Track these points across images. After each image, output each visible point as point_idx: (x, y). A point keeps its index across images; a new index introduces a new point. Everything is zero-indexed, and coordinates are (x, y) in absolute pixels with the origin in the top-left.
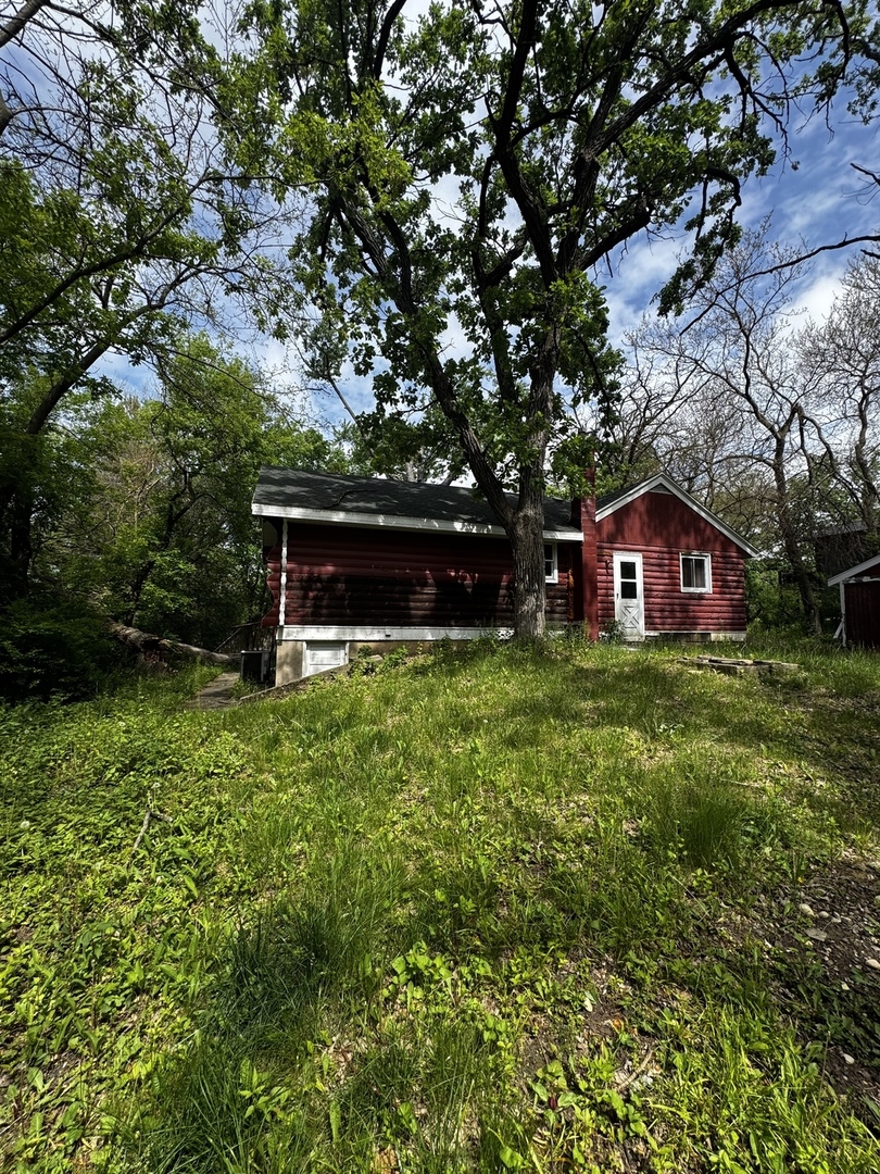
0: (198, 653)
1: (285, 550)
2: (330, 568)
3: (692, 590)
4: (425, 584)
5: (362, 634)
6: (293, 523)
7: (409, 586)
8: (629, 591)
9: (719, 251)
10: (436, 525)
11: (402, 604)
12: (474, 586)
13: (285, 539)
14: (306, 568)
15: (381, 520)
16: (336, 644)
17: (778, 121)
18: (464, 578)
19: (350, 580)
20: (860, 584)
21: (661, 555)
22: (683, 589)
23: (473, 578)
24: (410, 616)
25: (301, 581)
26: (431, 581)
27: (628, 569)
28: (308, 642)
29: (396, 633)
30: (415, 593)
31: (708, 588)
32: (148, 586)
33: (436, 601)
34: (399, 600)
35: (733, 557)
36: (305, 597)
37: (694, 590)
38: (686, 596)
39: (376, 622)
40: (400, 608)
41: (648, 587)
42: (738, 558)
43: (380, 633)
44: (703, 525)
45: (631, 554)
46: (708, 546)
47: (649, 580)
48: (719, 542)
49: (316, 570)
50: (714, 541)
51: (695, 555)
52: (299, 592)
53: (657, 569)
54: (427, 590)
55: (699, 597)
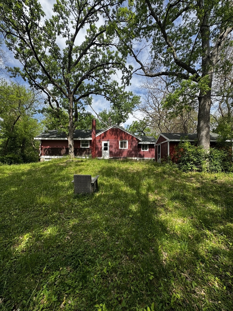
2: (49, 147)
3: (122, 148)
4: (64, 149)
5: (53, 157)
7: (61, 149)
8: (106, 149)
14: (45, 147)
19: (51, 149)
21: (114, 141)
22: (120, 148)
24: (61, 154)
25: (44, 149)
26: (65, 148)
27: (106, 145)
28: (45, 158)
29: (59, 157)
30: (62, 150)
31: (127, 148)
33: (66, 152)
34: (59, 152)
35: (135, 141)
36: (44, 151)
37: (123, 148)
38: (121, 150)
39: (56, 155)
40: (59, 153)
41: (111, 148)
42: (136, 141)
43: (56, 157)
44: (126, 134)
45: (107, 141)
46: (127, 138)
47: (111, 147)
48: (130, 137)
49: (46, 147)
50: (129, 137)
51: (123, 141)
52: (43, 151)
53: (113, 144)
54: (64, 150)
55: (124, 150)
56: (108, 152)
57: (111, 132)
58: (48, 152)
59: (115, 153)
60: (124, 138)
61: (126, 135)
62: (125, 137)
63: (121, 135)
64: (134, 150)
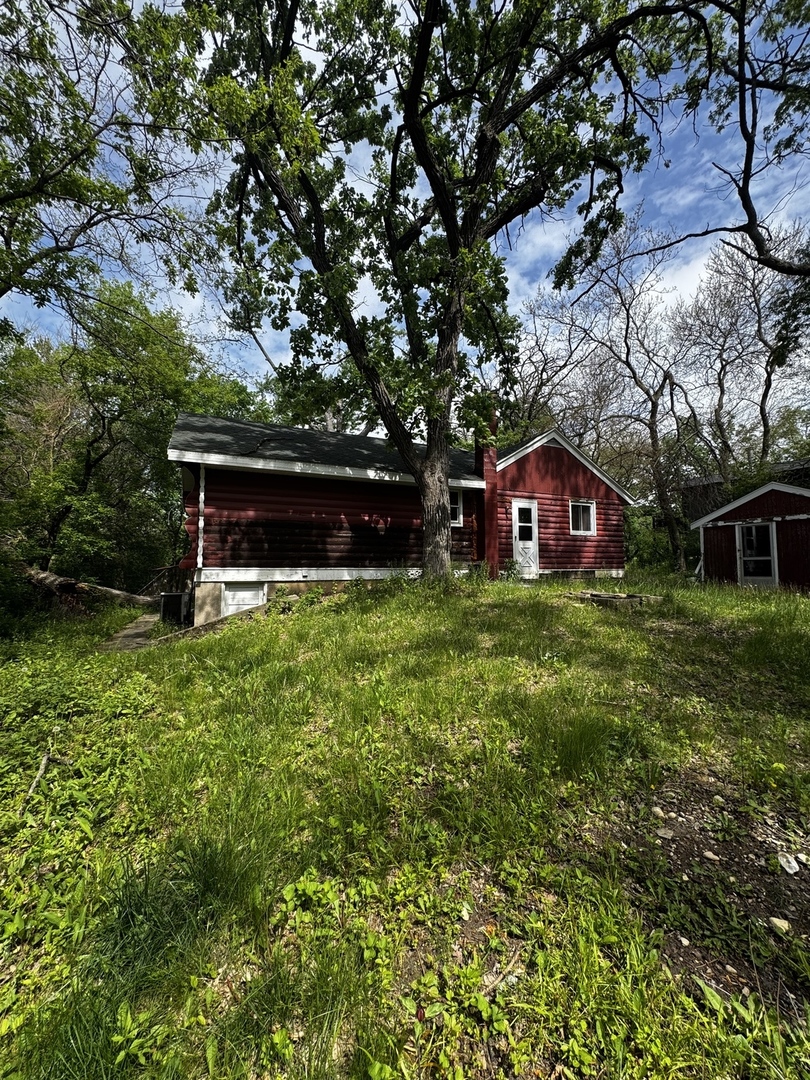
0: (118, 596)
1: (202, 495)
2: (251, 513)
3: (579, 533)
4: (341, 528)
5: (279, 575)
6: (211, 469)
7: (326, 529)
8: (526, 534)
9: (604, 233)
10: (349, 472)
11: (320, 546)
12: (387, 529)
13: (202, 484)
15: (298, 468)
16: (255, 585)
17: (654, 121)
18: (377, 522)
19: (267, 524)
20: (716, 528)
21: (553, 502)
22: (572, 532)
23: (386, 522)
24: (328, 558)
25: (220, 524)
26: (346, 525)
27: (525, 514)
28: (227, 583)
29: (314, 574)
30: (331, 536)
31: (593, 532)
32: (66, 530)
33: (354, 544)
34: (316, 543)
35: (614, 504)
36: (224, 541)
37: (581, 533)
38: (575, 538)
39: (295, 564)
40: (318, 550)
41: (542, 530)
42: (618, 505)
43: (298, 574)
44: (589, 475)
45: (527, 501)
46: (593, 494)
47: (543, 524)
48: (602, 490)
49: (236, 514)
50: (598, 490)
51: (582, 502)
52: (217, 536)
53: (550, 514)
54: (343, 534)
55: (585, 539)
56: (532, 546)
57: (541, 464)
58: (245, 545)
59: (556, 551)
60: (583, 493)
61: (589, 481)
62: (586, 489)
63: (573, 479)
64: (613, 541)
